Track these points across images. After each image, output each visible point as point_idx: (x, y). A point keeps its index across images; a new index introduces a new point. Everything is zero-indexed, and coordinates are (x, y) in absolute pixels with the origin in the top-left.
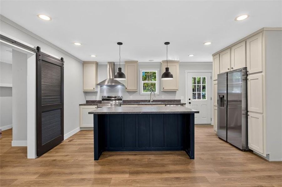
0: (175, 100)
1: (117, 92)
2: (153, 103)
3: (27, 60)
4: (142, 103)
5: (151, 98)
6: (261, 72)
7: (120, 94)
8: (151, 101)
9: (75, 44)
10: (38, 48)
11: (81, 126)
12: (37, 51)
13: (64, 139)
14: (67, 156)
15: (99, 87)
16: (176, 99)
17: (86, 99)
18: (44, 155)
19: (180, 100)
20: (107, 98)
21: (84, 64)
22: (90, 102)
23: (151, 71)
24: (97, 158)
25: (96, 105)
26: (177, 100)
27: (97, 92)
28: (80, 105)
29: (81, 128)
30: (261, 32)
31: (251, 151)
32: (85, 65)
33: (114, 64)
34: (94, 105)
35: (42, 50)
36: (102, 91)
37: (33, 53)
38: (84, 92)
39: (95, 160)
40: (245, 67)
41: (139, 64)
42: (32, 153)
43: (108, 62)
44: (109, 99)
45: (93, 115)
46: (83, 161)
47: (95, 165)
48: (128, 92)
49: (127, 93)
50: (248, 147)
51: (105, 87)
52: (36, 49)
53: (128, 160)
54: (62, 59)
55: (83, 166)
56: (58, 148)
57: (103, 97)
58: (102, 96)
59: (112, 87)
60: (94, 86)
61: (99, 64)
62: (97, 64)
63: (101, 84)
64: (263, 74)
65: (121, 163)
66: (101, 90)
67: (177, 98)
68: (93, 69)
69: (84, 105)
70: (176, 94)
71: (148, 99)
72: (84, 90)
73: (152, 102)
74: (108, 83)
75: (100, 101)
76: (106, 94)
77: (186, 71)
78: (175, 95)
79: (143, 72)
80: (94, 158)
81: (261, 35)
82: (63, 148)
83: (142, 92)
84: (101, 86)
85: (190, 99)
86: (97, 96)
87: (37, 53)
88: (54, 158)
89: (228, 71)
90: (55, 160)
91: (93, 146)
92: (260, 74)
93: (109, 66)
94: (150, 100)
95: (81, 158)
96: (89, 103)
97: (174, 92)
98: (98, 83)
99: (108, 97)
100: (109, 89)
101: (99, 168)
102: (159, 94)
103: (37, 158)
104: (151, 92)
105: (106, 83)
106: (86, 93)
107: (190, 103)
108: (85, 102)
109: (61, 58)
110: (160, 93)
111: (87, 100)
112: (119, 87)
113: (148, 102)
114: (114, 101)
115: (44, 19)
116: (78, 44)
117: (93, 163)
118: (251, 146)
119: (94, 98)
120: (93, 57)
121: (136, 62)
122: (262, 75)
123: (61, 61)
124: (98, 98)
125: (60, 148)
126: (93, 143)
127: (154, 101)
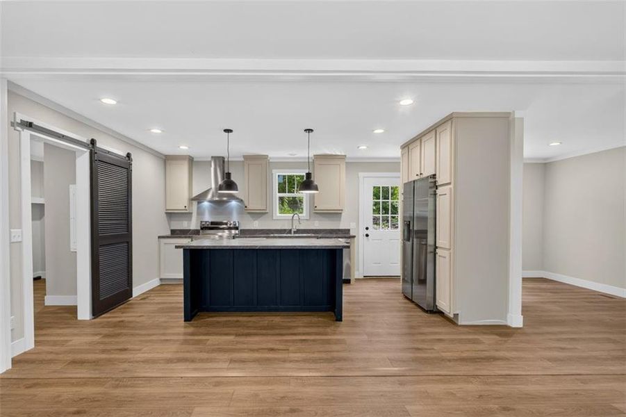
0: (339, 230)
1: (230, 213)
2: (297, 235)
3: (75, 161)
4: (276, 235)
5: (292, 226)
6: (450, 184)
7: (234, 219)
8: (292, 232)
9: (152, 131)
10: (93, 142)
11: (163, 277)
12: (91, 146)
13: (133, 296)
14: (140, 316)
15: (195, 203)
16: (341, 228)
17: (170, 227)
18: (103, 316)
19: (349, 230)
20: (210, 226)
21: (166, 160)
22: (178, 232)
23: (297, 174)
24: (188, 318)
25: (189, 237)
26: (342, 230)
27: (191, 213)
28: (159, 237)
29: (161, 279)
30: (449, 119)
31: (441, 313)
32: (168, 162)
33: (224, 161)
34: (186, 237)
35: (98, 145)
36: (200, 213)
37: (85, 150)
38: (166, 213)
39: (185, 321)
40: (434, 173)
41: (271, 161)
42: (84, 313)
43: (212, 157)
44: (215, 226)
45: (182, 250)
46: (165, 322)
47: (185, 327)
48: (249, 213)
49: (248, 215)
50: (436, 306)
51: (206, 204)
52: (89, 143)
53: (237, 321)
54: (129, 155)
55: (166, 328)
56: (125, 308)
57: (203, 223)
58: (201, 222)
59: (219, 204)
60: (186, 203)
61: (195, 160)
62: (191, 160)
63: (199, 199)
64: (451, 186)
65: (226, 324)
66: (198, 208)
67: (342, 226)
68: (184, 169)
69: (168, 237)
70: (340, 217)
71: (287, 227)
72: (167, 210)
73: (295, 233)
74: (213, 196)
75: (197, 230)
76: (208, 218)
77: (361, 174)
78: (340, 220)
79: (279, 176)
80: (183, 319)
81: (450, 125)
82: (132, 308)
83: (277, 214)
84: (199, 203)
85: (367, 228)
86: (191, 220)
87: (91, 150)
88: (121, 319)
89: (417, 178)
90: (122, 321)
91: (183, 305)
92: (449, 186)
93: (215, 165)
94: (291, 230)
95: (163, 319)
96: (175, 233)
97: (336, 214)
98: (194, 195)
99: (212, 223)
100: (215, 209)
101: (191, 330)
102: (308, 218)
103: (93, 319)
104: (292, 215)
105: (209, 196)
106: (171, 215)
107: (367, 235)
108: (169, 233)
109: (126, 153)
110: (310, 216)
111: (172, 228)
112: (234, 203)
113: (287, 233)
114: (226, 231)
115: (108, 103)
116: (156, 131)
117: (183, 325)
118: (443, 304)
119: (186, 225)
120: (184, 149)
121: (265, 157)
122: (451, 189)
123: (127, 159)
124: (194, 225)
125: (128, 308)
126: (183, 301)
127: (298, 231)
